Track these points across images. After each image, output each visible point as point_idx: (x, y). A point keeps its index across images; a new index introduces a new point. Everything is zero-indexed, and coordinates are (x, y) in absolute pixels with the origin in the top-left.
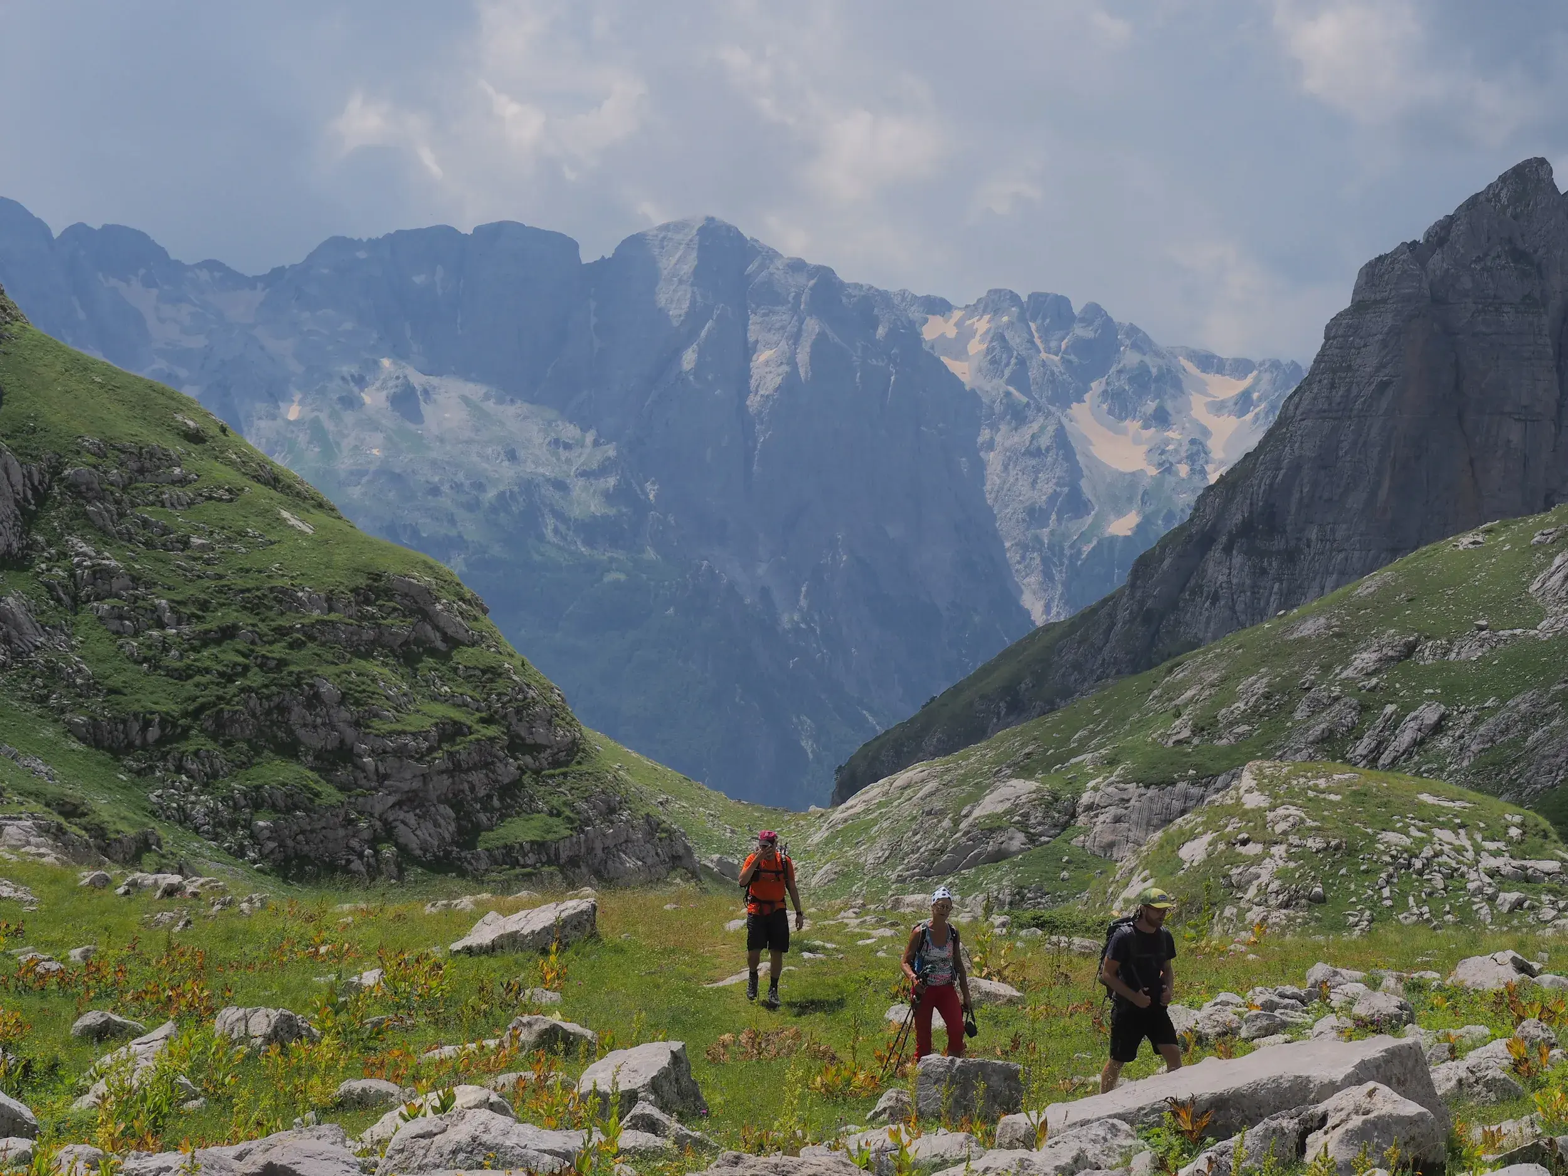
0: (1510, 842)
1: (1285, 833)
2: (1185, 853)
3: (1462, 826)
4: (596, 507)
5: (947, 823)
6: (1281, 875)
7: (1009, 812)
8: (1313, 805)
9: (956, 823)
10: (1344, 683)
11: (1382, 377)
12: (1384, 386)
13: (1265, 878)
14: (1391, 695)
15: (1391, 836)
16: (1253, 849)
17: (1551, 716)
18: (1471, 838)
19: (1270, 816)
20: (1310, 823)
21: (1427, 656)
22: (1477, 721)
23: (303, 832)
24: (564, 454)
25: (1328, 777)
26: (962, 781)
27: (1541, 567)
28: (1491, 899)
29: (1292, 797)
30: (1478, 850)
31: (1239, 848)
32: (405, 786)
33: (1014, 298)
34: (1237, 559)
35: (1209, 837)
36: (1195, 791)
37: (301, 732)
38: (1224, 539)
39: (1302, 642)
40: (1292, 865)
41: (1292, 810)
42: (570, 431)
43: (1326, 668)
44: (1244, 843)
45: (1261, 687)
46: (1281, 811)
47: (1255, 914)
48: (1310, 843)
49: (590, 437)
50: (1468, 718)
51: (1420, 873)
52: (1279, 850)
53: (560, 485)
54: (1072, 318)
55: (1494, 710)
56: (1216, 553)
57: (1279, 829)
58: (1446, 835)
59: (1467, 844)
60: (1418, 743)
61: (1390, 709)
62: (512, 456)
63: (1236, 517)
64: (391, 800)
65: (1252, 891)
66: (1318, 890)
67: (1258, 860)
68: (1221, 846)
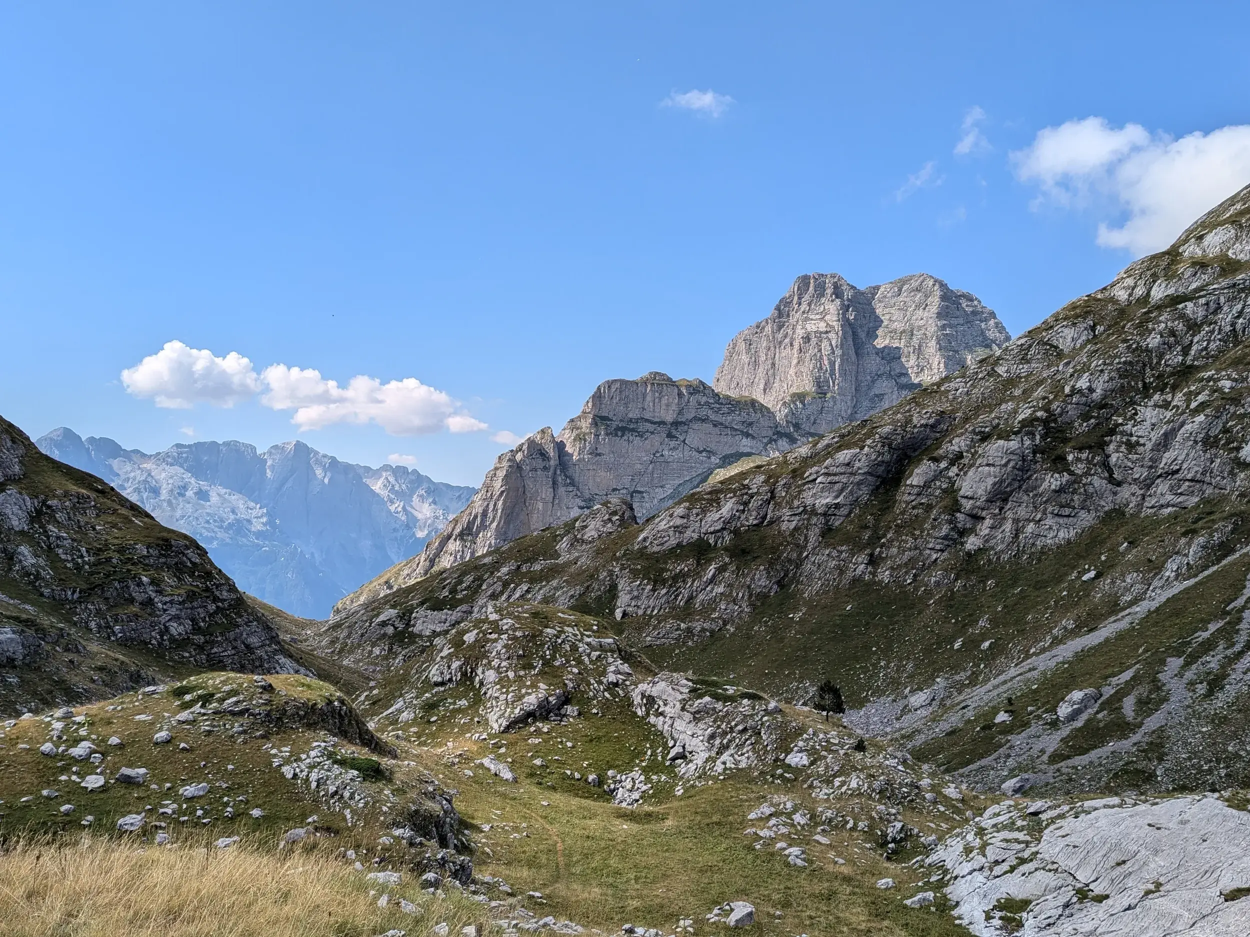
0: (593, 631)
1: (507, 630)
2: (465, 638)
3: (576, 625)
4: (259, 527)
5: (367, 624)
6: (506, 646)
7: (389, 620)
8: (518, 618)
9: (371, 624)
10: (498, 577)
11: (502, 489)
12: (502, 492)
13: (499, 648)
14: (513, 581)
15: (549, 630)
16: (494, 636)
17: (563, 587)
18: (578, 630)
19: (500, 623)
20: (517, 626)
21: (524, 569)
22: (540, 589)
23: (133, 630)
24: (250, 511)
25: (522, 606)
26: (373, 610)
27: (560, 541)
28: (589, 655)
29: (510, 615)
30: (582, 635)
31: (488, 636)
32: (173, 613)
33: (391, 467)
34: (458, 542)
35: (476, 631)
36: (450, 612)
37: (134, 594)
38: (454, 537)
39: (484, 564)
40: (510, 642)
41: (509, 621)
42: (252, 504)
43: (492, 573)
44: (490, 633)
45: (471, 579)
46: (505, 621)
47: (495, 663)
48: (517, 633)
49: (258, 506)
50: (537, 588)
51: (560, 644)
52: (504, 637)
53: (249, 521)
54: (408, 473)
55: (545, 586)
56: (451, 541)
57: (504, 628)
58: (570, 629)
59: (578, 633)
60: (522, 596)
61: (512, 585)
62: (233, 512)
63: (458, 530)
64: (167, 618)
65: (494, 653)
66: (521, 652)
67: (496, 641)
68: (481, 635)
